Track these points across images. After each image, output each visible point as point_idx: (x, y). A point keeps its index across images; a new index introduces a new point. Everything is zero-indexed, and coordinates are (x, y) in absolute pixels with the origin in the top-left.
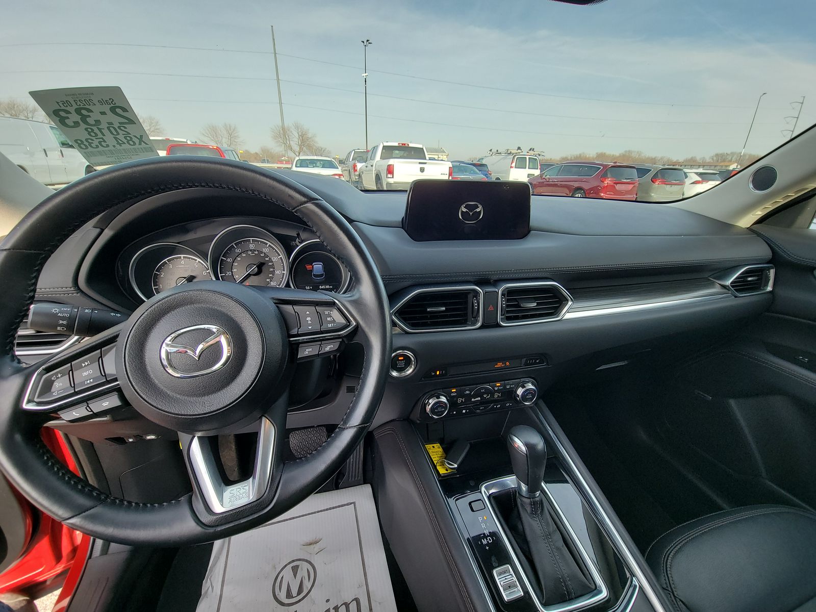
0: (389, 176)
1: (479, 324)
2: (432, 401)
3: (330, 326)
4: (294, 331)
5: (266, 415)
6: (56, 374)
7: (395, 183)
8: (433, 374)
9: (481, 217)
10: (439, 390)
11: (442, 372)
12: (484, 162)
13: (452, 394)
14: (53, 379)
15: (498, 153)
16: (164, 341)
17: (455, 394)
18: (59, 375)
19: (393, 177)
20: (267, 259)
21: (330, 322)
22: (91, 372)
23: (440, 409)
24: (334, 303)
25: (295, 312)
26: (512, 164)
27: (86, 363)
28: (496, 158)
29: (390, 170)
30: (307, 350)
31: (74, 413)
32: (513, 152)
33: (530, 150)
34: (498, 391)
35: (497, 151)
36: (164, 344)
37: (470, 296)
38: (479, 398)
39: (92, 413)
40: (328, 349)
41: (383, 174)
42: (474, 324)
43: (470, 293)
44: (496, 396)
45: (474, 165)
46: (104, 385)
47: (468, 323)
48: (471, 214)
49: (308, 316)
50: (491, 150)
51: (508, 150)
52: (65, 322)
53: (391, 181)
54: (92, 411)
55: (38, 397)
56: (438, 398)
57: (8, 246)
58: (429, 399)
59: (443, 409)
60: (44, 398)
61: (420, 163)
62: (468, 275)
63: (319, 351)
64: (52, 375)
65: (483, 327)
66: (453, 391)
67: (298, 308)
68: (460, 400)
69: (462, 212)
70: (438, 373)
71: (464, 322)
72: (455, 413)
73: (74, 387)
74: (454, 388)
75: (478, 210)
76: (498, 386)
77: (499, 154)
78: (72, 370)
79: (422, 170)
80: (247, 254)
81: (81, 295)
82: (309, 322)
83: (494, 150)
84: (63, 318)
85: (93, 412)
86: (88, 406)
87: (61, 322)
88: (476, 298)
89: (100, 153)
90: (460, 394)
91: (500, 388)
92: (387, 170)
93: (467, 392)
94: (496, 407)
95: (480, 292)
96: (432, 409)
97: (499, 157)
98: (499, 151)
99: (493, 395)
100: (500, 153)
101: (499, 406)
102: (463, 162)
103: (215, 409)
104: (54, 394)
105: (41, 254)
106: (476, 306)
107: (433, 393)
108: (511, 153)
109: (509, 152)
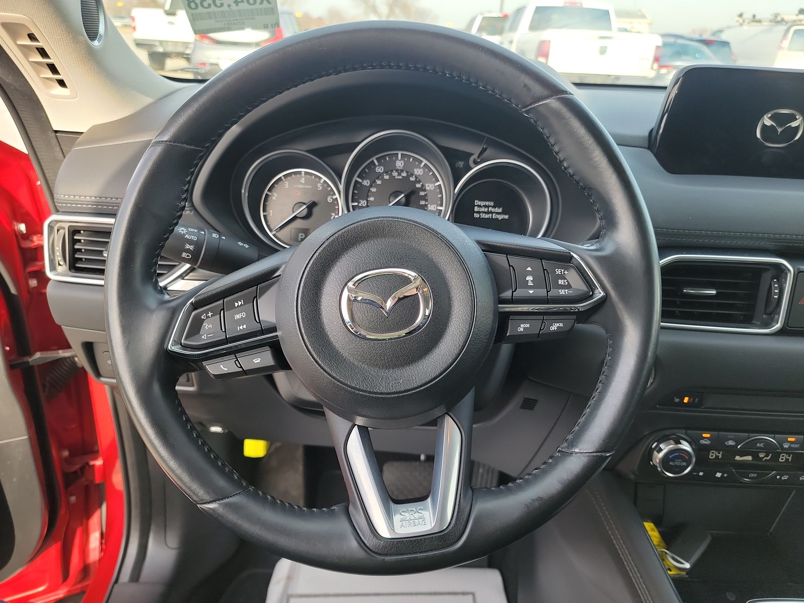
1: (778, 326)
2: (666, 448)
3: (562, 292)
4: (507, 294)
5: (451, 414)
6: (206, 312)
8: (677, 400)
9: (797, 138)
10: (678, 431)
11: (694, 401)
12: (724, 37)
13: (703, 442)
14: (203, 317)
15: (755, 20)
16: (346, 284)
17: (708, 442)
18: (210, 314)
20: (418, 186)
21: (563, 287)
22: (243, 315)
23: (678, 463)
24: (570, 259)
25: (510, 266)
26: (782, 42)
27: (240, 303)
28: (749, 30)
30: (522, 326)
31: (222, 366)
32: (786, 18)
34: (788, 452)
35: (754, 16)
36: (346, 288)
37: (766, 277)
38: (749, 458)
39: (241, 369)
40: (554, 328)
42: (767, 325)
43: (768, 270)
44: (782, 458)
45: (707, 43)
46: (256, 336)
47: (754, 322)
48: (780, 130)
49: (529, 273)
50: (741, 15)
51: (776, 15)
52: (191, 247)
54: (241, 367)
55: (186, 338)
56: (678, 442)
57: (166, 138)
58: (660, 441)
59: (685, 464)
60: (192, 341)
62: (763, 239)
63: (541, 330)
64: (202, 313)
65: (781, 333)
66: (704, 435)
67: (514, 260)
68: (713, 455)
69: (764, 126)
70: (686, 400)
71: (747, 321)
72: (701, 474)
73: (225, 331)
74: (707, 430)
75: (794, 124)
76: (791, 442)
77: (757, 22)
78: (223, 309)
80: (391, 175)
81: (194, 214)
82: (530, 284)
83: (748, 16)
84: (190, 242)
85: (243, 369)
86: (237, 360)
87: (188, 246)
88: (778, 280)
89: (210, 16)
90: (717, 444)
91: (793, 446)
93: (731, 443)
94: (780, 478)
95: (789, 270)
96: (665, 460)
97: (756, 28)
98: (758, 17)
99: (776, 456)
100: (760, 21)
101: (785, 478)
102: (682, 37)
103: (402, 389)
104: (203, 337)
105: (200, 151)
106: (776, 294)
107: (668, 432)
108: (783, 20)
109: (779, 19)
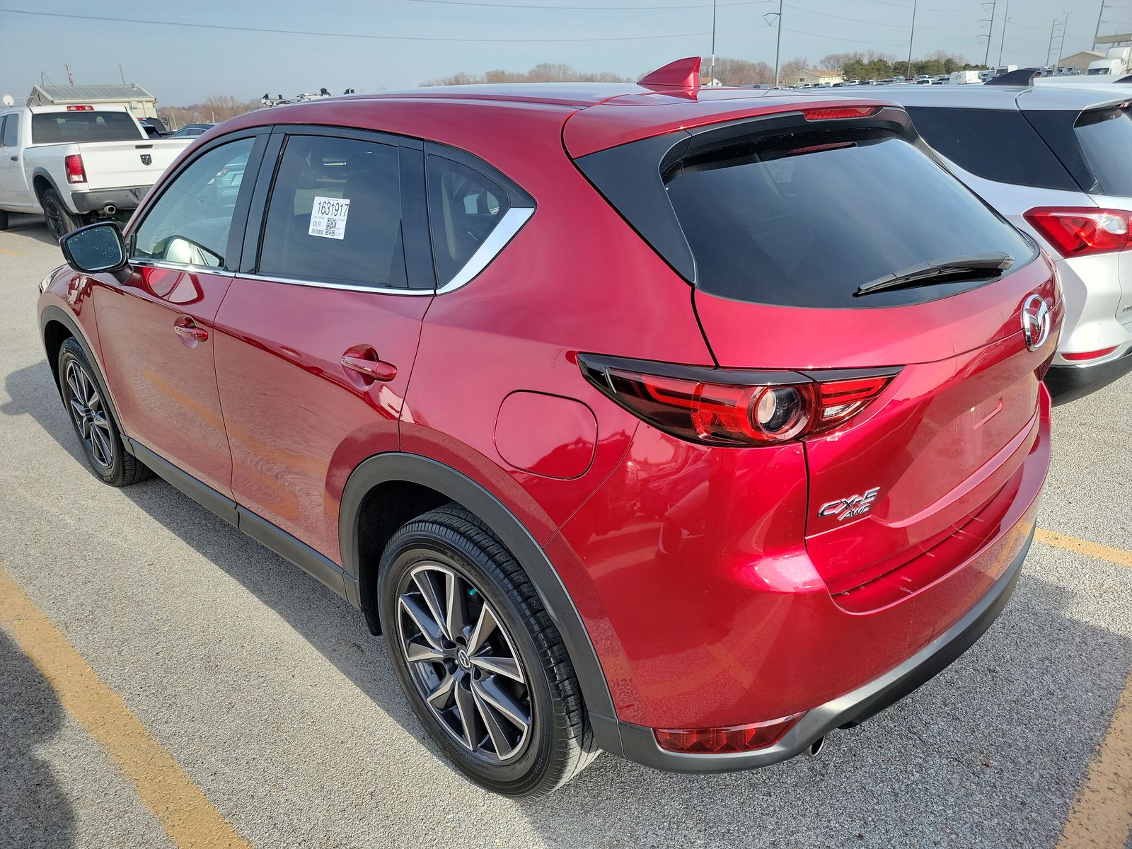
0: (75, 178)
7: (94, 191)
19: (85, 180)
29: (74, 167)
33: (347, 92)
41: (58, 176)
53: (83, 188)
61: (138, 147)
79: (146, 160)
92: (67, 164)
